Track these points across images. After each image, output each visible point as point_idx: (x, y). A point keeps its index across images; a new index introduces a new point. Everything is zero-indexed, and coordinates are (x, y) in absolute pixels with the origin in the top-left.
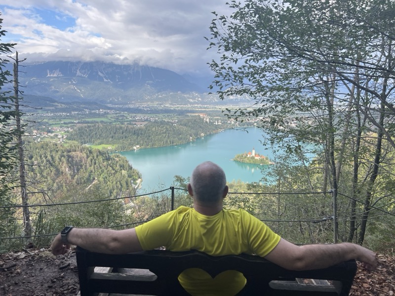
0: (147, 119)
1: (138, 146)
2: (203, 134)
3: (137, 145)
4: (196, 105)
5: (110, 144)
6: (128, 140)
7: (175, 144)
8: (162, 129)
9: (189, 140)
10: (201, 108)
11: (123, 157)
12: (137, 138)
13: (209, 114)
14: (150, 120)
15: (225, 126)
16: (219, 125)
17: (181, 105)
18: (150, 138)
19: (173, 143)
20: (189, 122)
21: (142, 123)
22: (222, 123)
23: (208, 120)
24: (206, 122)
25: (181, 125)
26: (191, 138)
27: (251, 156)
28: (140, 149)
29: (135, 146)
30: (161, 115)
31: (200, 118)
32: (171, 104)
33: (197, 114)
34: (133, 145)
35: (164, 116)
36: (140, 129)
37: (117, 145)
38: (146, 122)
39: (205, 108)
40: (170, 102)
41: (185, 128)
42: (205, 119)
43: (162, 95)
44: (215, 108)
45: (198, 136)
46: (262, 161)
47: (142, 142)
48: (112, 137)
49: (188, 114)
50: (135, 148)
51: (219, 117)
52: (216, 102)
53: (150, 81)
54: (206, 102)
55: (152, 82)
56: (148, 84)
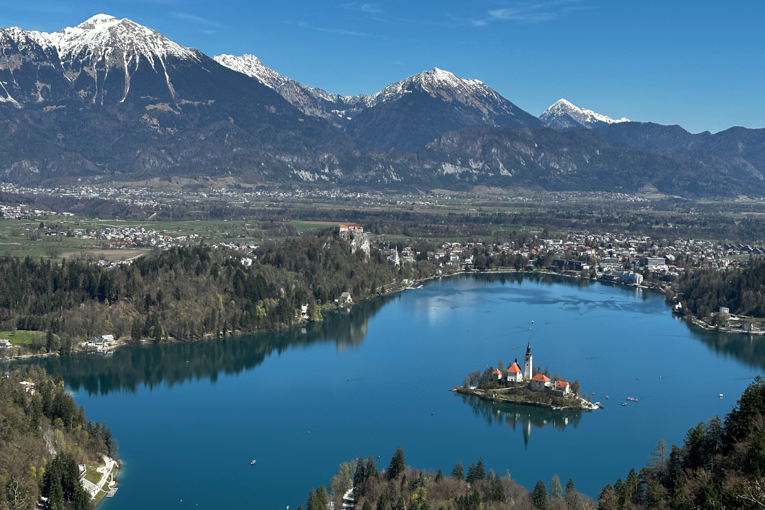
1: (109, 338)
2: (346, 297)
3: (107, 331)
4: (325, 193)
10: (341, 202)
14: (157, 243)
16: (406, 264)
17: (269, 190)
21: (125, 252)
22: (417, 258)
25: (268, 261)
26: (305, 309)
29: (100, 335)
32: (233, 188)
38: (142, 252)
39: (355, 202)
40: (231, 181)
42: (354, 242)
44: (392, 203)
49: (291, 223)
51: (406, 238)
52: (393, 181)
53: (159, 106)
54: (361, 183)
55: (166, 107)
56: (153, 114)
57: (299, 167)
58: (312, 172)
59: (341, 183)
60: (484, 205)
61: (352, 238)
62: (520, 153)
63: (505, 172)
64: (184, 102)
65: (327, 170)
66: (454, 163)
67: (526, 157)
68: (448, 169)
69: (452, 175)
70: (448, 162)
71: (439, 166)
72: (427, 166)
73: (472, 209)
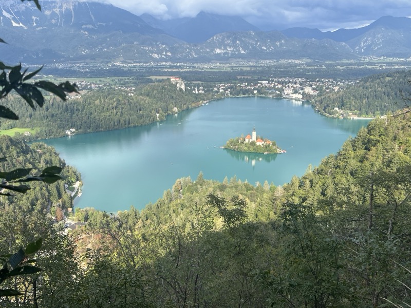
0: (86, 86)
1: (73, 130)
2: (176, 109)
3: (72, 127)
4: (164, 63)
5: (27, 127)
6: (56, 121)
7: (132, 125)
8: (111, 101)
9: (155, 118)
10: (171, 67)
11: (49, 147)
12: (71, 116)
13: (184, 77)
14: (91, 88)
15: (210, 96)
16: (200, 94)
17: (139, 63)
18: (92, 116)
19: (129, 123)
20: (153, 91)
22: (205, 91)
23: (183, 87)
24: (181, 90)
25: (141, 94)
26: (158, 115)
27: (251, 141)
28: (77, 135)
29: (69, 129)
30: (108, 80)
31: (171, 85)
32: (123, 62)
33: (165, 78)
34: (64, 128)
35: (113, 81)
36: (75, 102)
37: (39, 129)
38: (85, 92)
39: (177, 67)
40: (122, 59)
41: (147, 99)
42: (178, 85)
43: (108, 48)
44: (194, 67)
45: (169, 112)
46: (267, 147)
47: (79, 123)
48: (31, 116)
49: (151, 77)
50: (68, 132)
51: (200, 82)
52: (194, 57)
53: (88, 26)
54: (179, 58)
55: (91, 26)
56: (85, 29)
57: (152, 52)
58: (158, 54)
59: (171, 59)
60: (235, 67)
61: (177, 83)
62: (249, 43)
63: (243, 52)
64: (99, 24)
65: (164, 53)
66: (221, 49)
67: (252, 45)
68: (218, 51)
69: (220, 53)
70: (218, 48)
71: (214, 50)
72: (208, 50)
73: (229, 69)
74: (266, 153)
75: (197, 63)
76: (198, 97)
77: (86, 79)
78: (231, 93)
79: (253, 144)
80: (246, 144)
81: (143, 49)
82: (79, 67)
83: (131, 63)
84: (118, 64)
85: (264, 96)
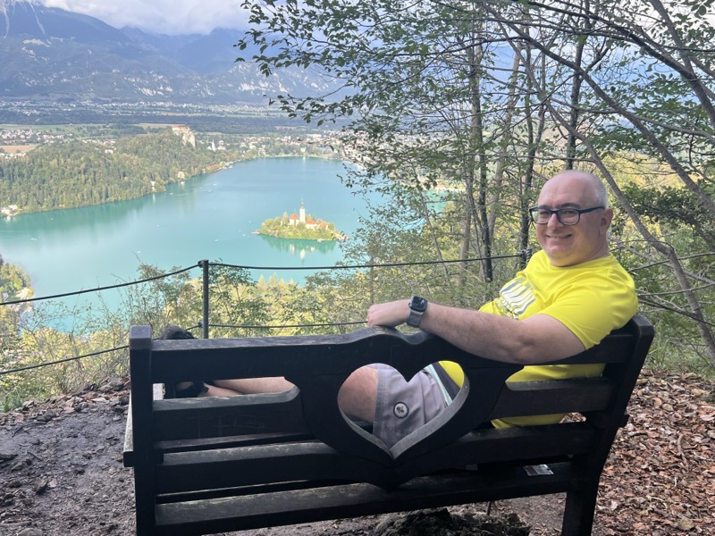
0: (34, 136)
1: (14, 207)
2: (181, 175)
3: (11, 203)
4: (161, 103)
7: (113, 199)
8: (77, 162)
9: (148, 188)
10: (173, 109)
12: (10, 185)
13: (193, 124)
14: (43, 140)
15: (234, 155)
16: (220, 152)
17: (122, 102)
18: (46, 185)
19: (107, 196)
20: (145, 145)
21: (19, 147)
22: (228, 148)
23: (192, 140)
24: (189, 145)
25: (125, 151)
27: (297, 221)
29: (6, 206)
30: (70, 129)
31: (173, 137)
32: (95, 100)
33: (164, 126)
35: (79, 129)
36: (16, 163)
38: (32, 147)
39: (182, 110)
40: (93, 95)
41: (135, 159)
42: (184, 138)
43: (69, 78)
44: (209, 111)
45: (171, 179)
46: (321, 231)
47: (23, 196)
49: (141, 125)
50: (5, 211)
51: (219, 134)
52: (209, 96)
53: (34, 41)
54: (186, 97)
55: (39, 42)
56: (30, 47)
57: (142, 86)
58: (151, 89)
59: (172, 98)
60: (271, 112)
61: (182, 134)
62: (292, 77)
63: (283, 90)
64: (52, 38)
65: (161, 88)
66: (249, 84)
67: (296, 79)
68: (245, 87)
69: (249, 91)
70: (245, 82)
71: (239, 85)
72: (230, 85)
73: (263, 115)
74: (320, 240)
75: (213, 104)
76: (215, 156)
77: (34, 127)
78: (267, 151)
79: (301, 226)
80: (291, 227)
81: (127, 81)
82: (21, 107)
83: (108, 103)
84: (87, 103)
85: (315, 156)
